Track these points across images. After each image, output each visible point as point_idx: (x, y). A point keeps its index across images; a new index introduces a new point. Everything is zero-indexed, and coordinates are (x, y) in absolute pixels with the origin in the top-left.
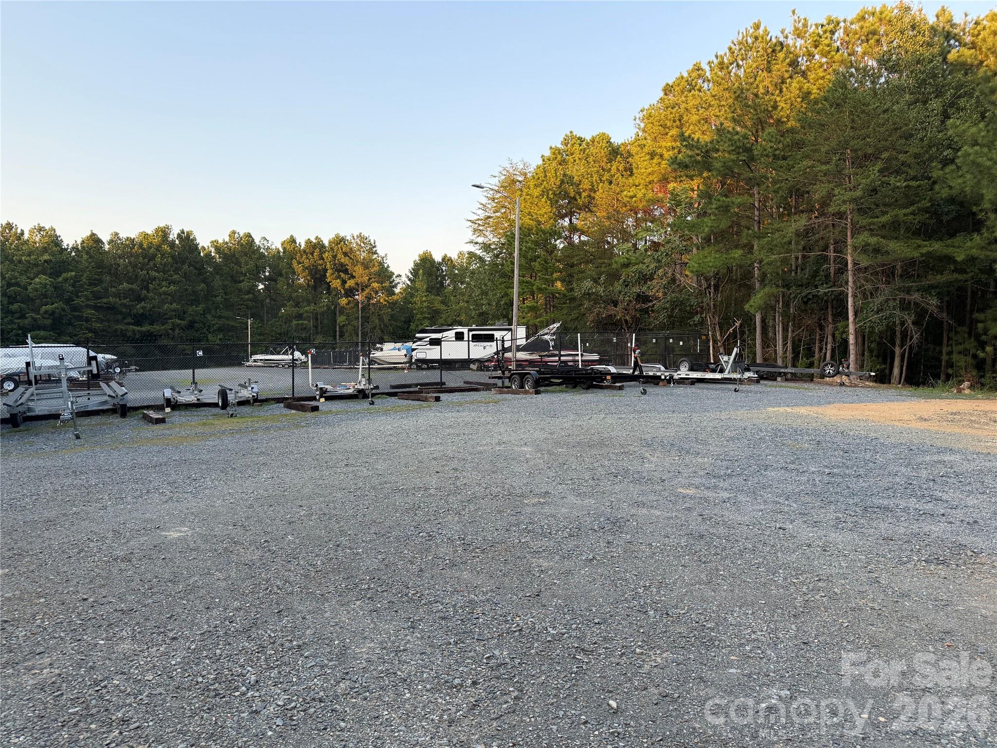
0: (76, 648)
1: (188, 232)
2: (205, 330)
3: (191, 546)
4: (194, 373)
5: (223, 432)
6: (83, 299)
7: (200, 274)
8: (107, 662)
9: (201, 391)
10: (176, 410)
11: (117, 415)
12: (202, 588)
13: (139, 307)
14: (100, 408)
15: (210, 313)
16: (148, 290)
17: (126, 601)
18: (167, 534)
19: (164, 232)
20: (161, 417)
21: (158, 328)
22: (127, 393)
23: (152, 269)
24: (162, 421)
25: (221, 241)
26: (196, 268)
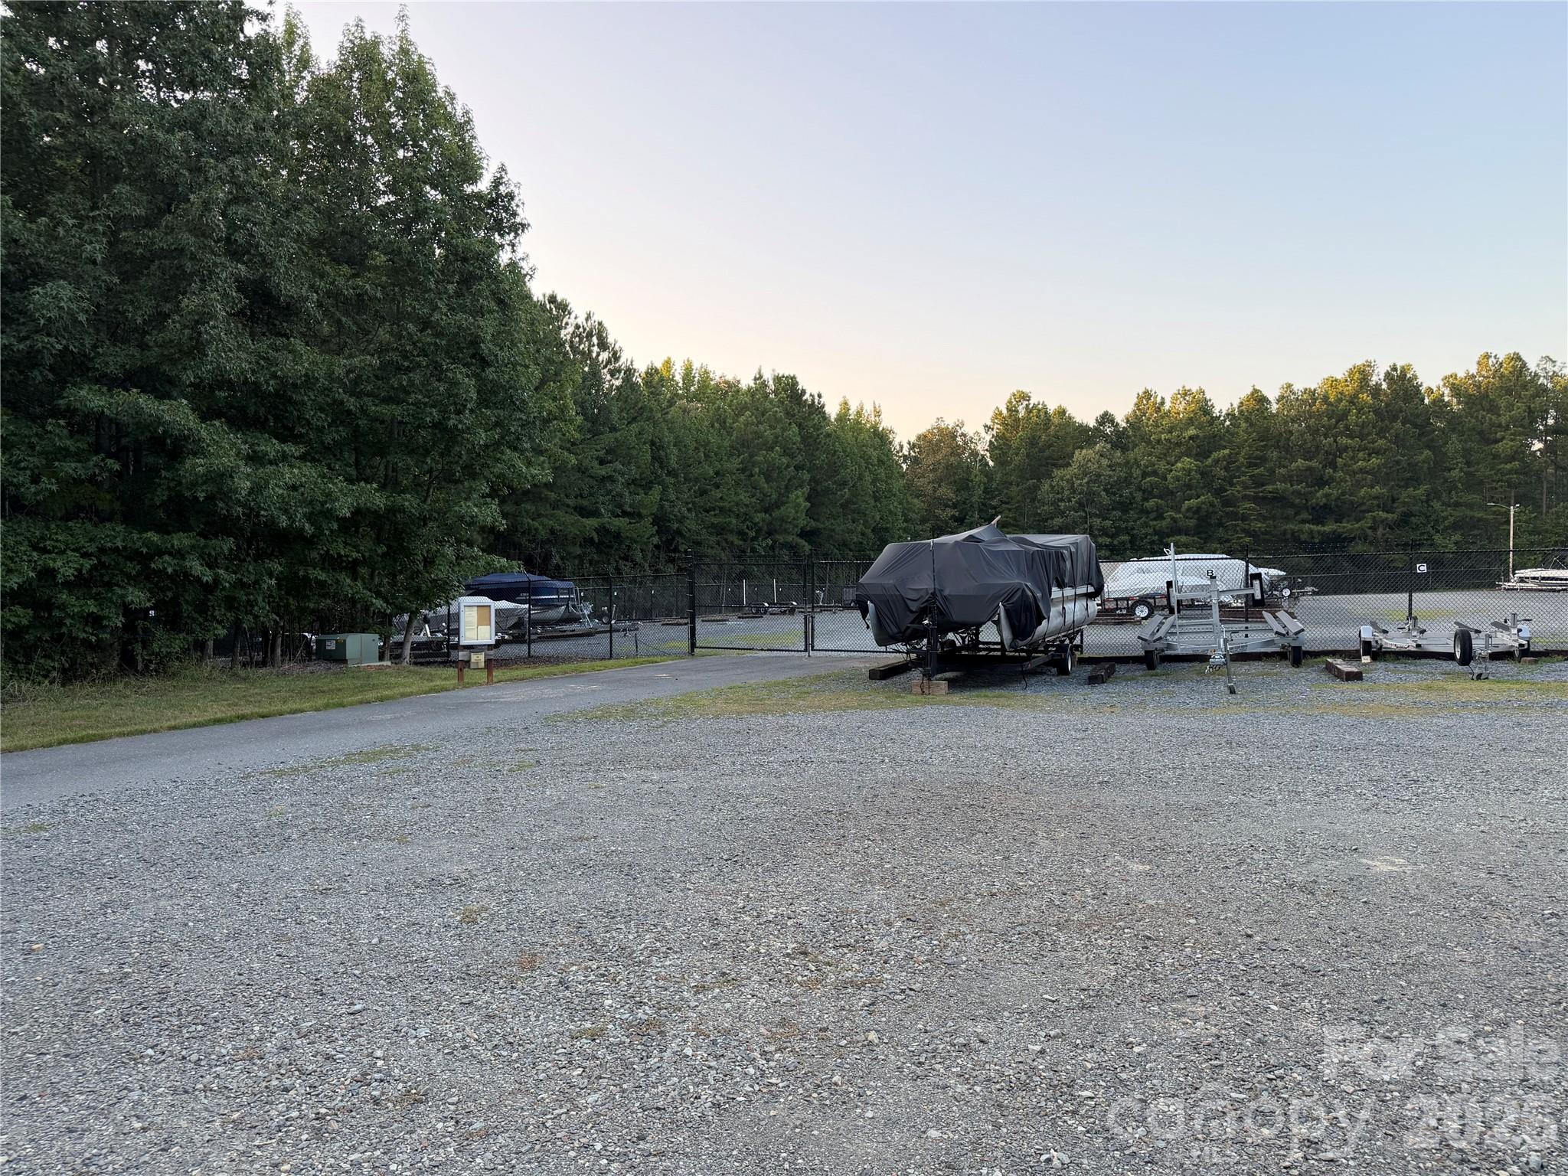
0: (1238, 1004)
1: (1403, 367)
2: (1429, 528)
3: (1413, 892)
4: (1410, 600)
5: (1465, 705)
6: (1239, 488)
7: (1422, 434)
8: (1282, 1039)
9: (1423, 632)
10: (1380, 661)
11: (1287, 662)
12: (1434, 968)
13: (1320, 495)
14: (1263, 650)
15: (1439, 498)
16: (1335, 467)
17: (1307, 955)
18: (1370, 862)
19: (1362, 374)
20: (1355, 670)
21: (1349, 526)
22: (1303, 630)
23: (1342, 434)
24: (1356, 677)
25: (1461, 374)
26: (1415, 426)
